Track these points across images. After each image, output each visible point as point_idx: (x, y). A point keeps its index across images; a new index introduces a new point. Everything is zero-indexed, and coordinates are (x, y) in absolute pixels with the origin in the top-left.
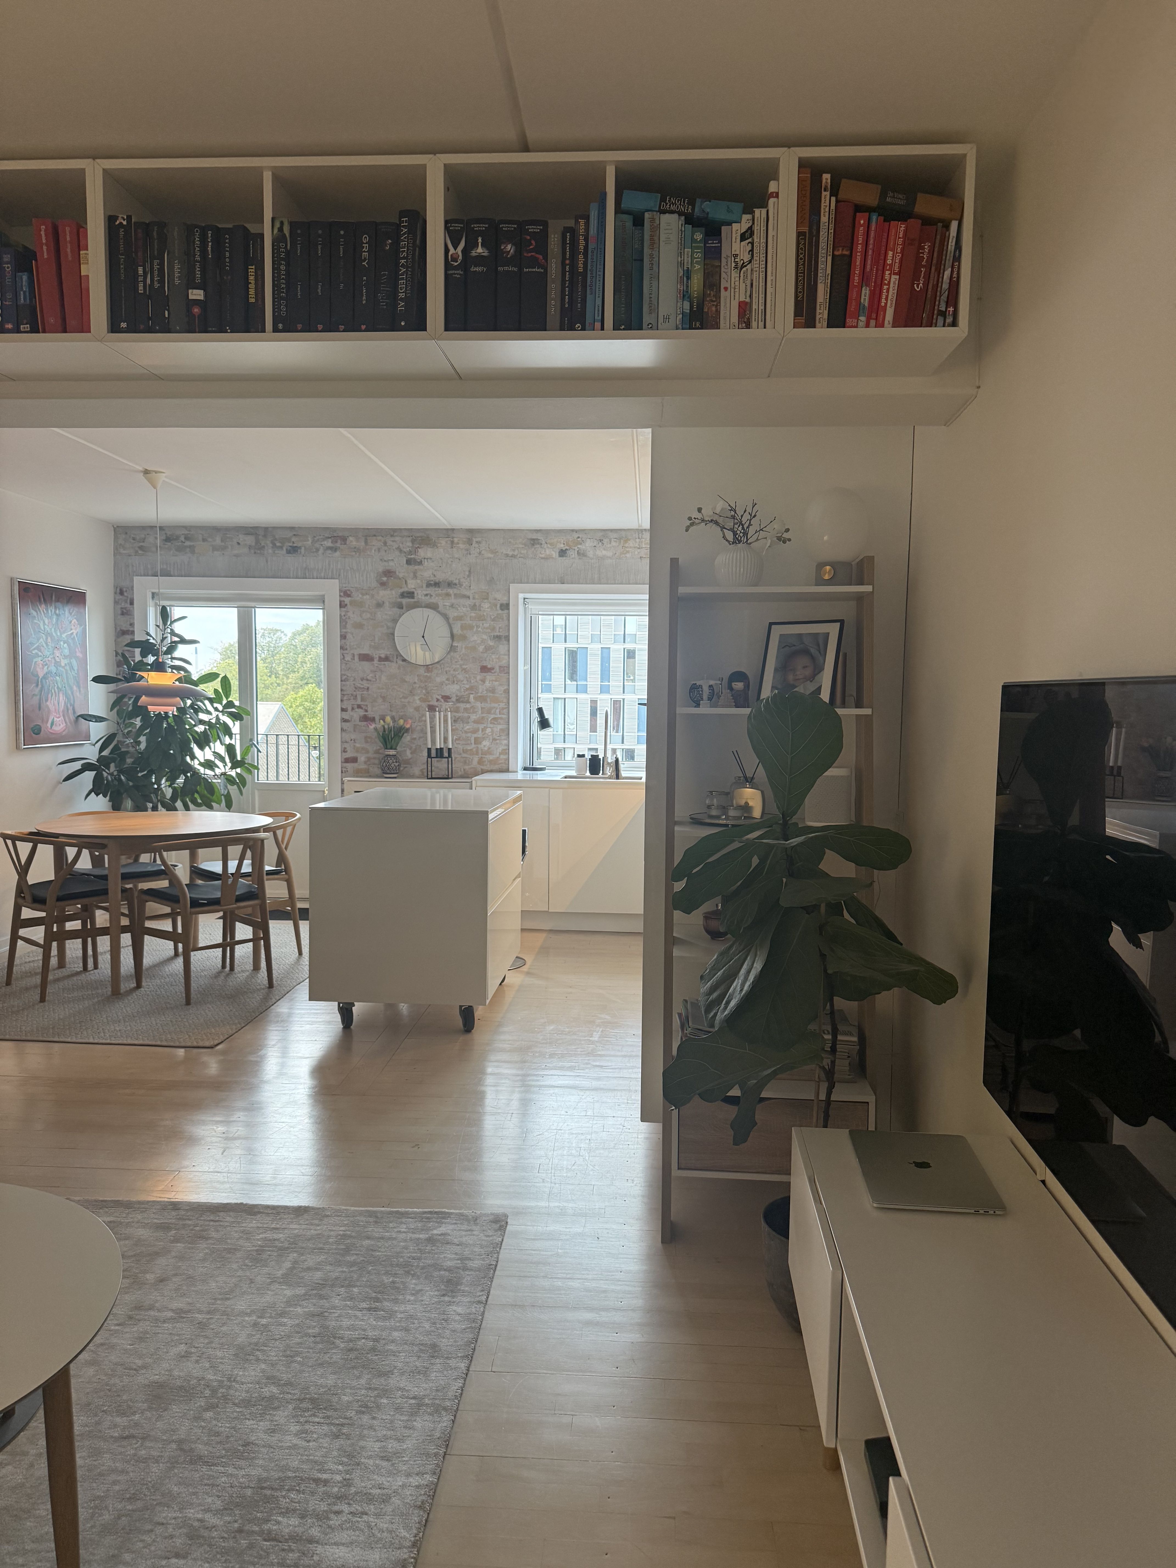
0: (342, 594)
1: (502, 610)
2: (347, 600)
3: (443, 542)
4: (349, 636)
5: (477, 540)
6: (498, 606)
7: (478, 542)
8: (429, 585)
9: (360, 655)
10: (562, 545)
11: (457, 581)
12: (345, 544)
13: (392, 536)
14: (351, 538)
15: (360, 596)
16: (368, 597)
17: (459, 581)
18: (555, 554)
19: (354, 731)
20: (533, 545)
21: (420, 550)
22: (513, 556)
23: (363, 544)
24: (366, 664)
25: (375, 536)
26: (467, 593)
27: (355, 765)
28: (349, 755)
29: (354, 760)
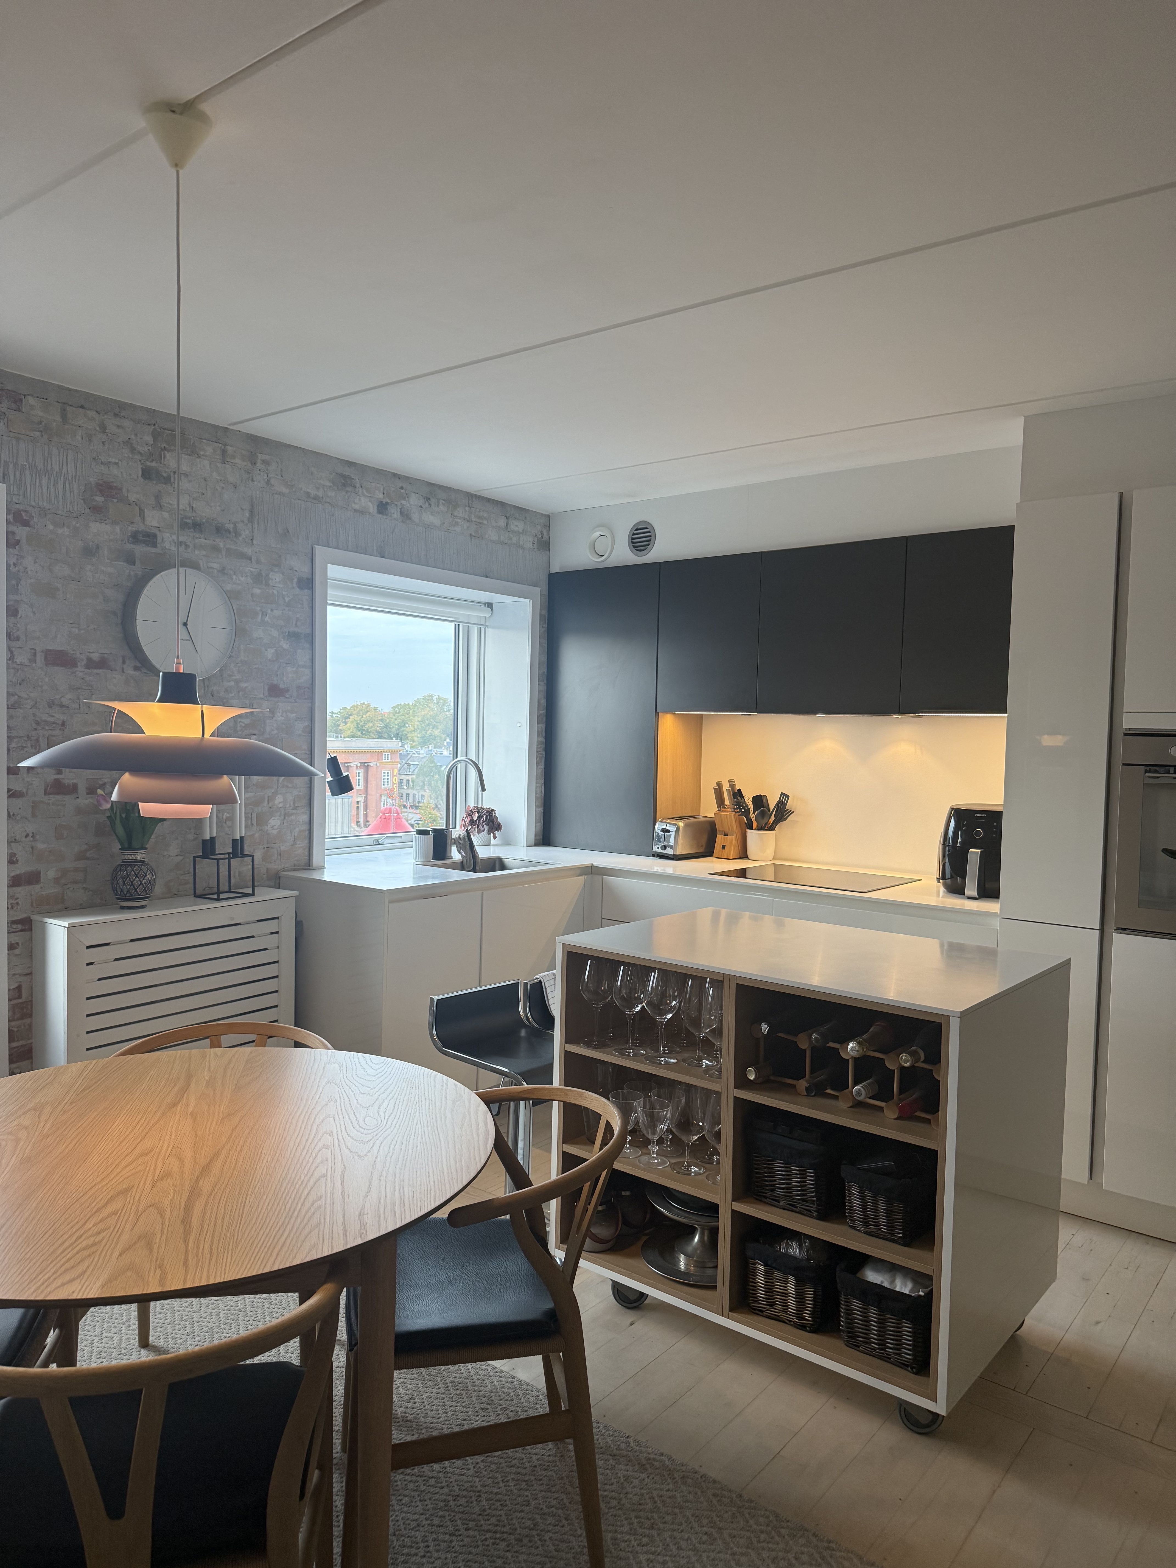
0: (11, 517)
1: (301, 588)
2: (22, 532)
3: (209, 450)
4: (23, 610)
5: (265, 457)
6: (295, 580)
7: (266, 463)
8: (184, 525)
9: (47, 653)
10: (381, 496)
11: (230, 527)
12: (19, 410)
13: (116, 415)
14: (31, 400)
15: (51, 527)
16: (66, 531)
17: (235, 527)
18: (372, 508)
19: (34, 815)
20: (344, 485)
21: (168, 455)
22: (316, 498)
23: (58, 418)
24: (60, 675)
25: (82, 407)
26: (248, 551)
27: (35, 889)
28: (21, 869)
29: (33, 878)
